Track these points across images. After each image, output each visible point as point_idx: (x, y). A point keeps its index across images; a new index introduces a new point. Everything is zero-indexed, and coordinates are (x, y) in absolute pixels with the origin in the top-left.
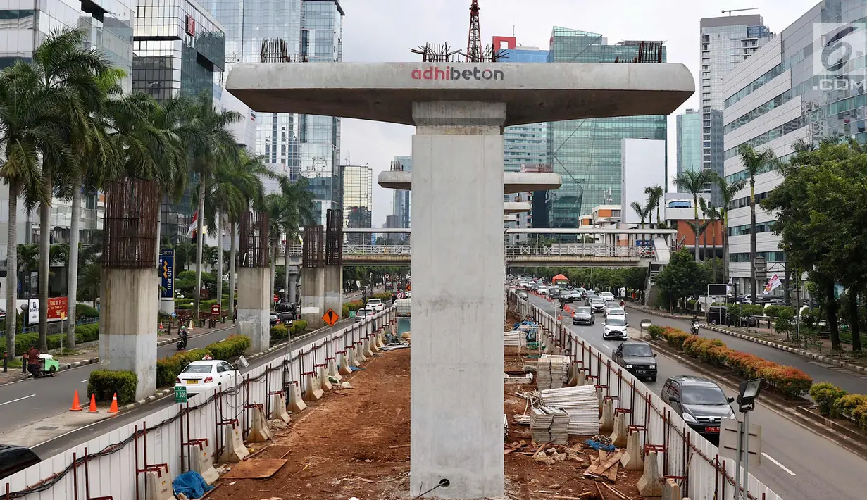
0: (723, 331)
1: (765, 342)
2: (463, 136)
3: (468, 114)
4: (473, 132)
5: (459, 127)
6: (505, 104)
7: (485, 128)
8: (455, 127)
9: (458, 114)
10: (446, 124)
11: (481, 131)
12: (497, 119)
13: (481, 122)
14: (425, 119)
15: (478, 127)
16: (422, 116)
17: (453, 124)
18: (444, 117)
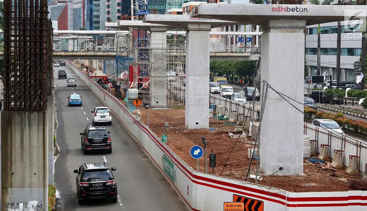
0: (324, 107)
1: (356, 114)
2: (289, 33)
3: (291, 25)
4: (293, 32)
5: (288, 29)
6: (306, 20)
7: (297, 30)
8: (286, 30)
9: (287, 25)
10: (282, 28)
11: (296, 31)
12: (302, 27)
13: (297, 28)
14: (275, 26)
15: (295, 30)
16: (273, 25)
17: (285, 28)
18: (282, 26)
